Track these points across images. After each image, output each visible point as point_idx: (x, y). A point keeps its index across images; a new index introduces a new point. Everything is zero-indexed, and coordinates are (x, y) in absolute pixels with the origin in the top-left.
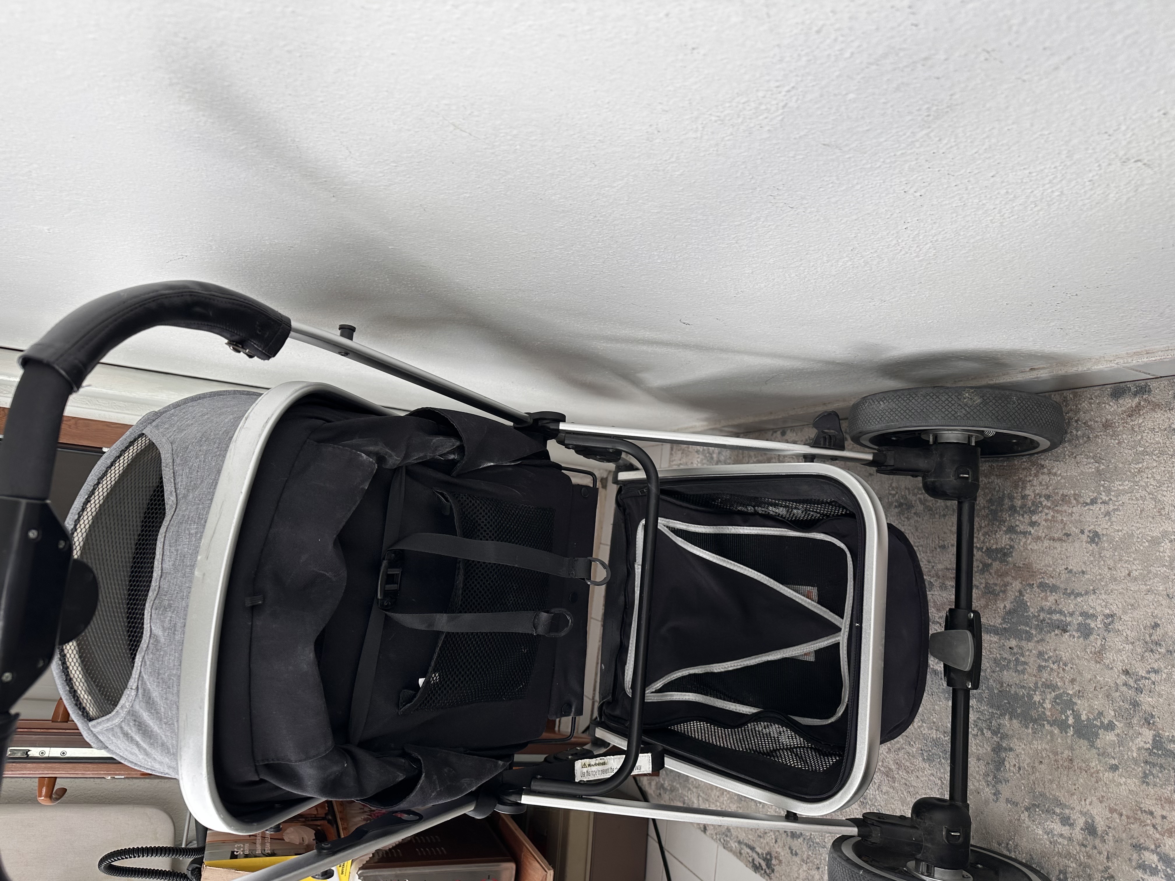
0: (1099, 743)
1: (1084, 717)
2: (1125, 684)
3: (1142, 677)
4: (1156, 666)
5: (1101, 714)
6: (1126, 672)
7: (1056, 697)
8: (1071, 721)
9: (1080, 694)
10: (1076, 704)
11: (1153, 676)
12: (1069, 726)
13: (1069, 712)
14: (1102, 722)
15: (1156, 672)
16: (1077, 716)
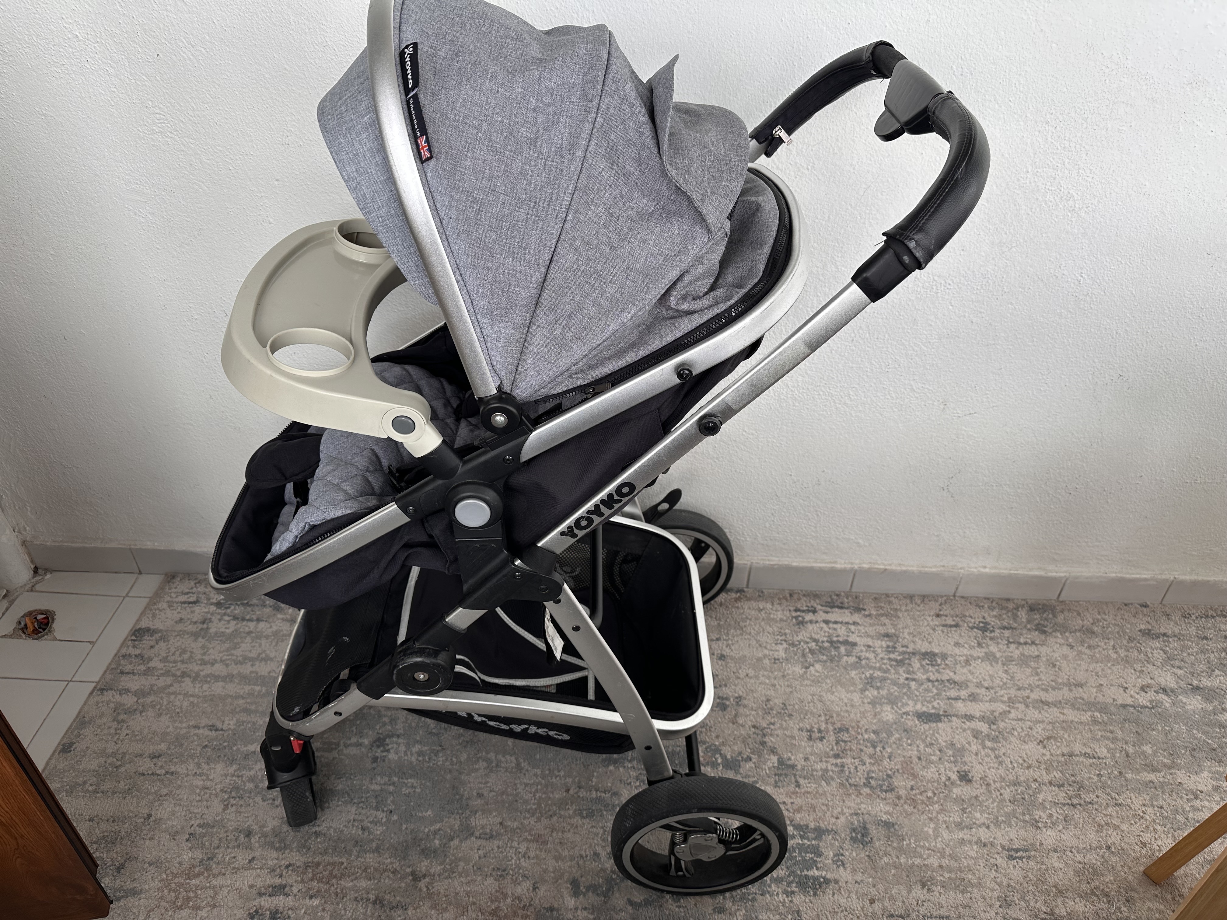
0: (741, 771)
1: (729, 757)
2: (754, 733)
3: (765, 728)
4: (772, 721)
5: (740, 753)
6: (754, 727)
7: (706, 749)
8: (720, 761)
9: (723, 744)
10: (721, 750)
11: (772, 727)
12: (719, 764)
13: (718, 756)
14: (742, 758)
15: (773, 724)
16: (724, 757)
